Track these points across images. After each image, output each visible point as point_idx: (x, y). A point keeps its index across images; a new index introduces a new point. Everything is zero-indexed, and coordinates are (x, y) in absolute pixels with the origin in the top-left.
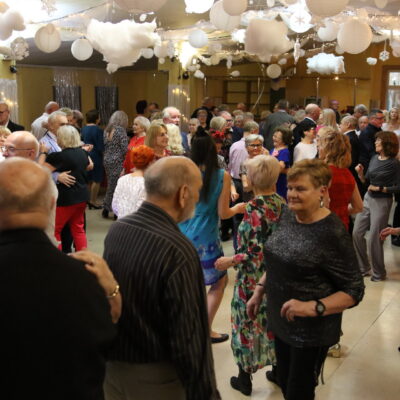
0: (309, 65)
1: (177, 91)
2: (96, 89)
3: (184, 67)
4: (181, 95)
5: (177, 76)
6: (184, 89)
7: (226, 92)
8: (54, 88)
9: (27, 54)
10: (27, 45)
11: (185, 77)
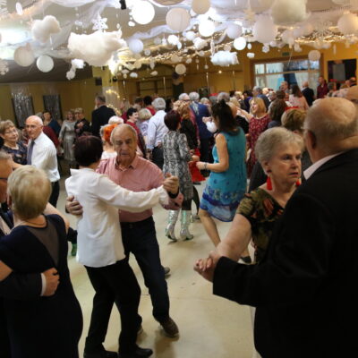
0: (212, 61)
1: (109, 91)
2: (44, 97)
3: (113, 73)
4: (113, 94)
5: (108, 80)
6: (115, 89)
7: (139, 91)
8: (13, 100)
9: (7, 70)
10: (7, 63)
11: (114, 81)
